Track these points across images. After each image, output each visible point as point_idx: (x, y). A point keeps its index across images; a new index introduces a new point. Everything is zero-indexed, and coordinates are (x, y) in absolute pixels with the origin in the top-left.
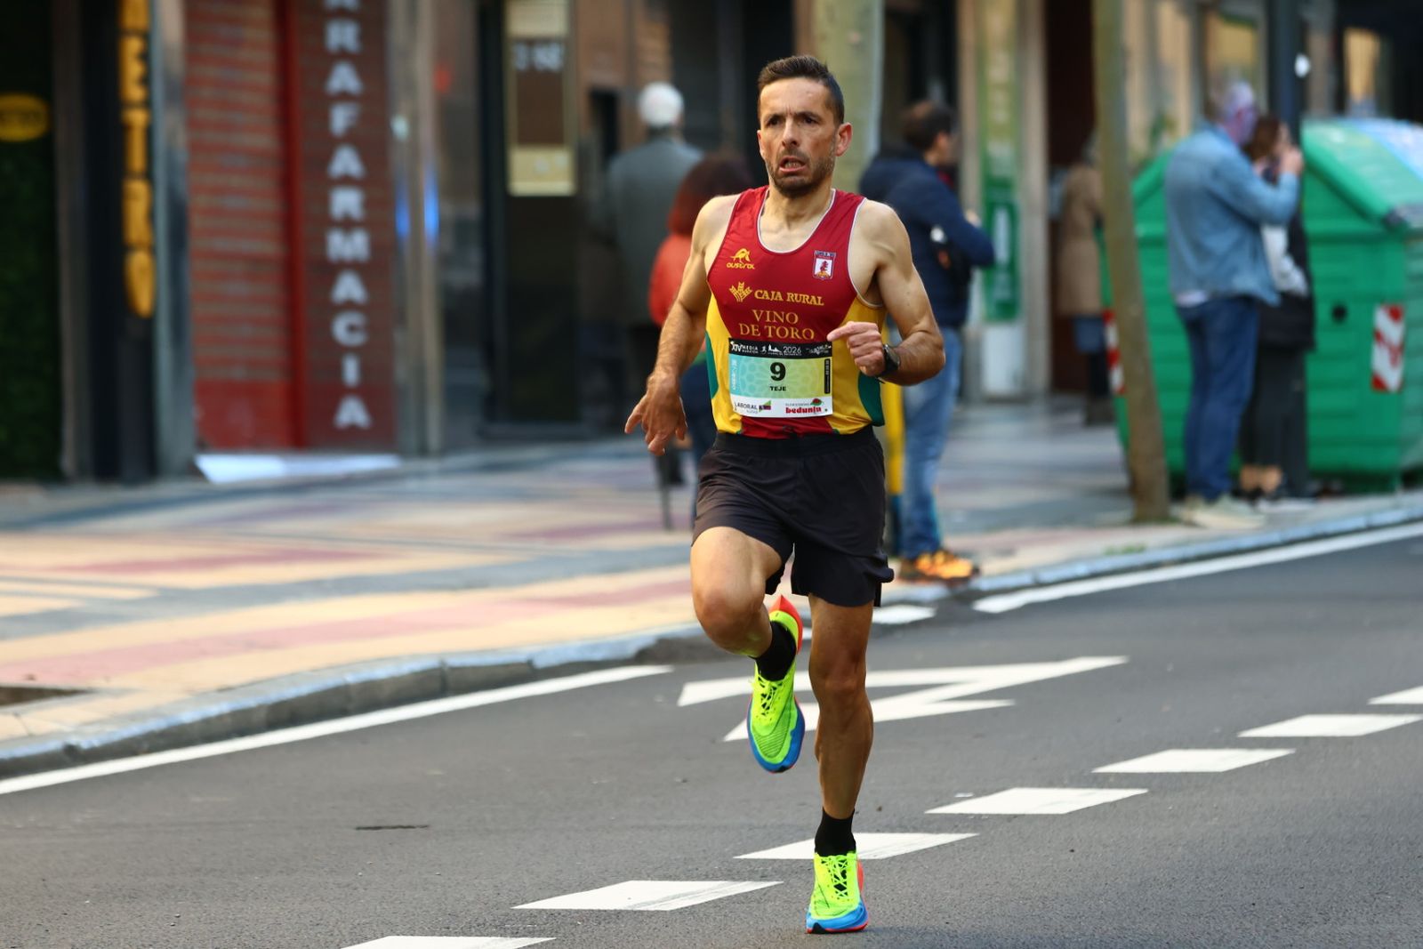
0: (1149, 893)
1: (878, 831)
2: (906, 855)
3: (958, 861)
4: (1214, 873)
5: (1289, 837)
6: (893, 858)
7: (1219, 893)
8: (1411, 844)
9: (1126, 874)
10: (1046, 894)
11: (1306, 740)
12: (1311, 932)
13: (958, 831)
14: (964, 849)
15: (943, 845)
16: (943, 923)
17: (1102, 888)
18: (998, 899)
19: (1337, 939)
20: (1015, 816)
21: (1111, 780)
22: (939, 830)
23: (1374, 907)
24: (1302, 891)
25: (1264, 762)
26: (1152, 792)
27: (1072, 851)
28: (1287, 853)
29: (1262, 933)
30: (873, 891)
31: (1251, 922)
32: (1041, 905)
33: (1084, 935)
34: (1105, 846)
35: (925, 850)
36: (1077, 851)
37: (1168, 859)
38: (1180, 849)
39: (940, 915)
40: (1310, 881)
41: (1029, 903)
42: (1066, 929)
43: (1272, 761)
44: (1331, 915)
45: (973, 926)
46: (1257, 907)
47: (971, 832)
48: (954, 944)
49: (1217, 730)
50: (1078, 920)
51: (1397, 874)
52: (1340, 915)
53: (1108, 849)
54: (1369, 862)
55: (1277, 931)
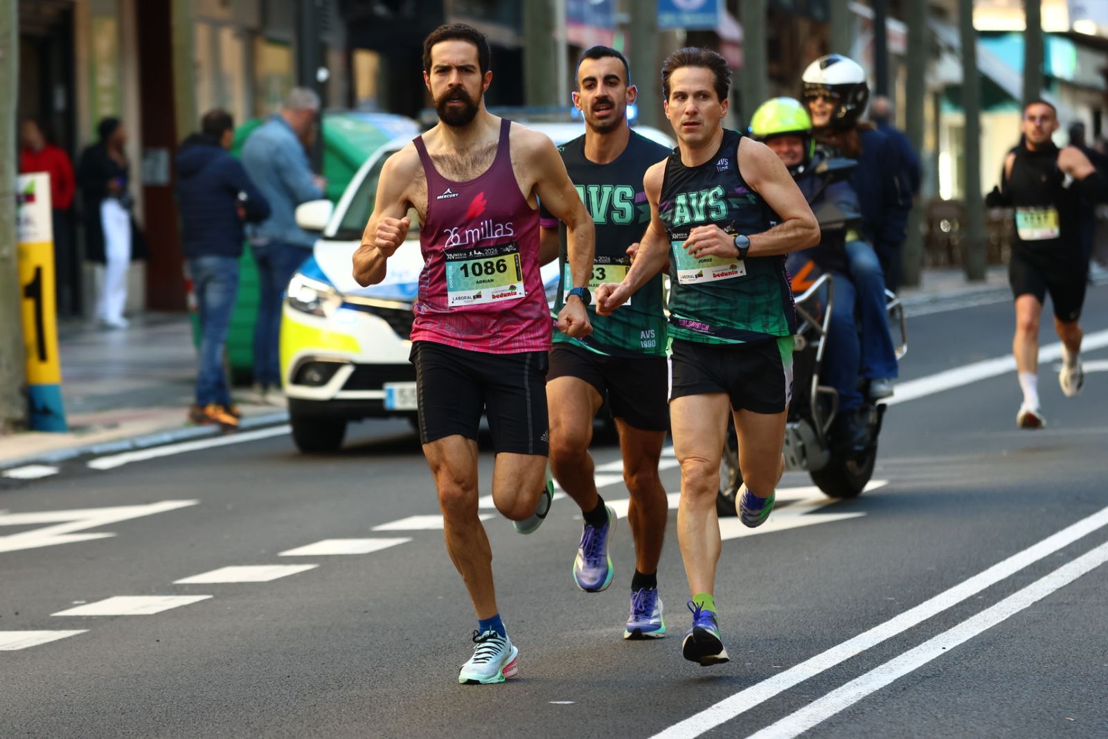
0: (213, 670)
1: (16, 629)
2: (36, 647)
3: (74, 650)
4: (260, 654)
5: (314, 628)
6: (27, 649)
7: (264, 669)
8: (401, 630)
9: (196, 656)
10: (138, 672)
11: (327, 557)
12: (329, 695)
13: (75, 628)
14: (78, 641)
15: (64, 639)
16: (62, 695)
17: (179, 667)
18: (103, 677)
19: (348, 700)
20: (116, 617)
21: (187, 589)
22: (61, 628)
23: (374, 676)
24: (323, 666)
25: (296, 574)
26: (216, 597)
27: (158, 641)
28: (313, 640)
29: (294, 697)
30: (11, 674)
31: (287, 690)
32: (135, 681)
33: (166, 702)
34: (182, 637)
35: (50, 642)
36: (161, 641)
37: (227, 645)
38: (236, 638)
39: (61, 690)
40: (328, 658)
41: (126, 679)
42: (152, 698)
43: (302, 573)
44: (343, 683)
45: (85, 697)
46: (290, 678)
47: (84, 629)
48: (71, 711)
49: (263, 551)
50: (162, 691)
51: (391, 652)
52: (350, 682)
53: (184, 639)
54: (371, 643)
55: (305, 695)
